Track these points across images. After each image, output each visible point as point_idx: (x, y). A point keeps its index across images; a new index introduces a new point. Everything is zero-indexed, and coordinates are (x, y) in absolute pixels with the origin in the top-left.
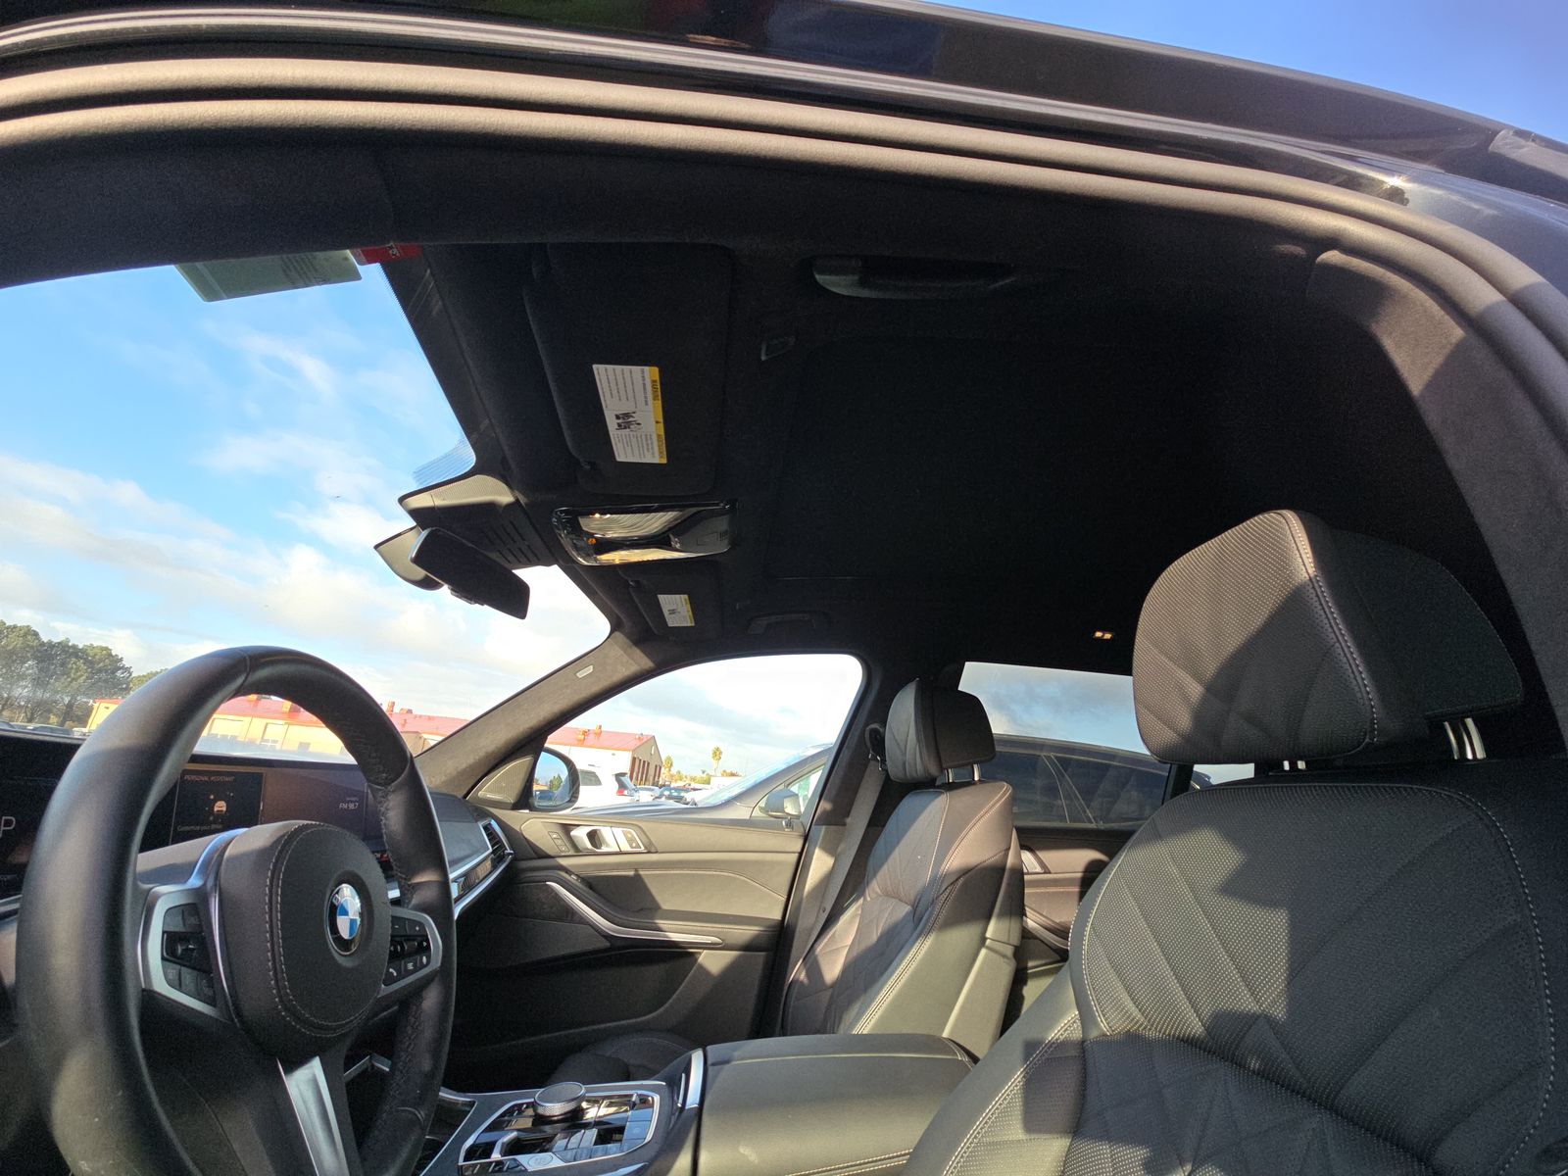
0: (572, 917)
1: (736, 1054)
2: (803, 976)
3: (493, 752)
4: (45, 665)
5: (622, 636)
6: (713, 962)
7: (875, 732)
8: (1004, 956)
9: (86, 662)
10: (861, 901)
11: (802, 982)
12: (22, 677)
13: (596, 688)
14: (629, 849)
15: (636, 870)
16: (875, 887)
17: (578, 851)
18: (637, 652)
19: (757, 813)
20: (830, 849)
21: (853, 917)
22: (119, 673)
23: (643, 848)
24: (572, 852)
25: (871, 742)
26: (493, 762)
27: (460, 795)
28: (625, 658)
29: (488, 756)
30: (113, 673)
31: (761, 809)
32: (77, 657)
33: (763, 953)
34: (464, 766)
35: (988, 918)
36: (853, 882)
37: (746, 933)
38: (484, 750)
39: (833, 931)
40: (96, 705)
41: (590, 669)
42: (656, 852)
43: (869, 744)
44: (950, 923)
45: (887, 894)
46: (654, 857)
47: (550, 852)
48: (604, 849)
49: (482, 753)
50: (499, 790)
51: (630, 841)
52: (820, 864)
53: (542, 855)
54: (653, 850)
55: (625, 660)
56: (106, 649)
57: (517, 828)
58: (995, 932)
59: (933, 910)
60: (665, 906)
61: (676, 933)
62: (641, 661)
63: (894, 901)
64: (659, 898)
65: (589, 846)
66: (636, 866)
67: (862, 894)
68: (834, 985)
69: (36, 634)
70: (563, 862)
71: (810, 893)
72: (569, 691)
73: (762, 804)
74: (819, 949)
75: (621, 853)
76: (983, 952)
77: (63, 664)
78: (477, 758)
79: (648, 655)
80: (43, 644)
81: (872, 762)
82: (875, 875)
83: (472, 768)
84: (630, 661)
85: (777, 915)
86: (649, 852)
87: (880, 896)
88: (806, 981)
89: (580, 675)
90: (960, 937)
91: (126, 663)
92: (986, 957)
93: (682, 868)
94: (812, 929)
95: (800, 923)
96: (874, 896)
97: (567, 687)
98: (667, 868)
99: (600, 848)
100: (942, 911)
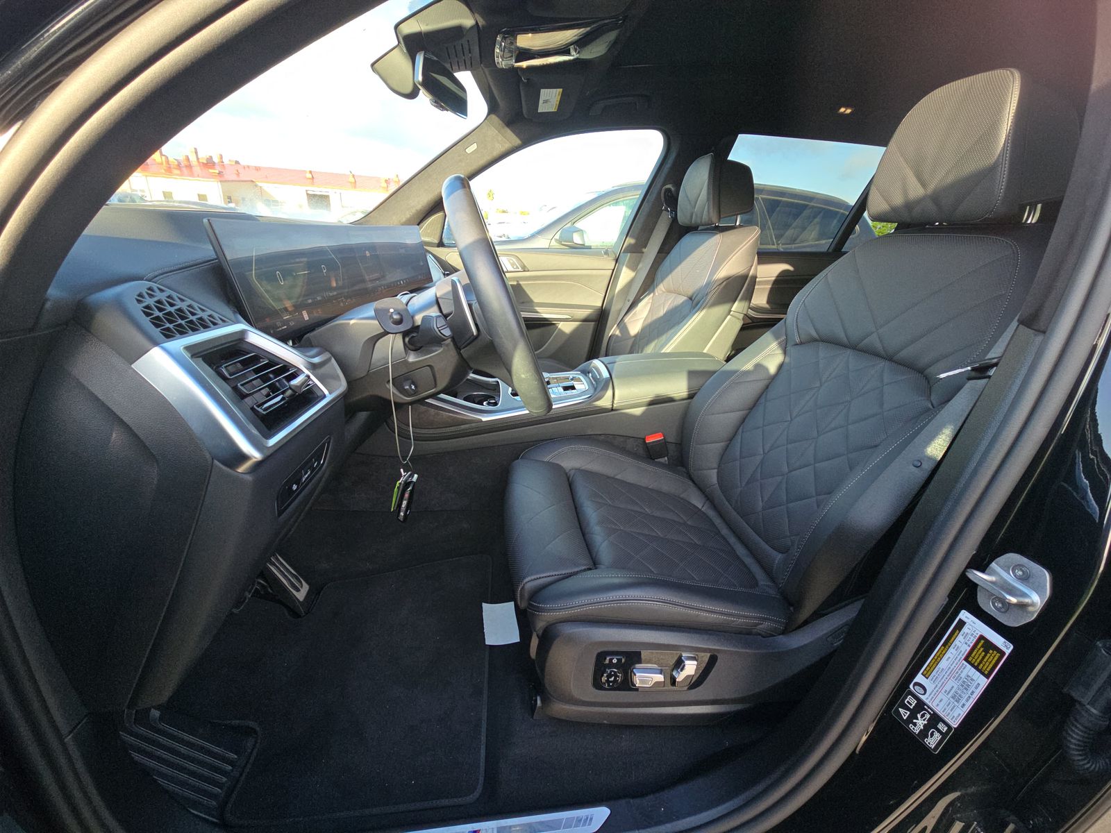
1: (617, 360)
2: (618, 333)
5: (497, 118)
6: (567, 328)
7: (668, 190)
8: (739, 319)
10: (652, 295)
11: (617, 336)
13: (482, 162)
14: (513, 270)
15: (518, 281)
16: (661, 288)
18: (509, 132)
19: (554, 243)
20: (633, 267)
21: (647, 303)
23: (520, 269)
25: (665, 197)
26: (422, 217)
28: (500, 138)
31: (556, 240)
33: (593, 323)
35: (735, 302)
36: (648, 285)
37: (584, 313)
39: (635, 311)
41: (474, 147)
42: (528, 271)
43: (663, 199)
44: (715, 304)
45: (669, 291)
46: (527, 274)
50: (428, 235)
51: (513, 265)
52: (626, 275)
54: (526, 270)
55: (500, 139)
57: (444, 259)
58: (737, 307)
59: (706, 299)
60: (536, 300)
61: (545, 313)
62: (513, 139)
63: (674, 295)
64: (532, 296)
66: (517, 279)
67: (653, 291)
68: (636, 336)
71: (619, 292)
72: (463, 164)
73: (557, 237)
74: (626, 320)
76: (729, 317)
79: (518, 135)
81: (664, 212)
82: (662, 281)
84: (504, 139)
85: (599, 304)
86: (524, 271)
87: (664, 292)
88: (619, 335)
89: (469, 150)
90: (720, 310)
92: (730, 319)
93: (545, 280)
94: (620, 310)
95: (613, 307)
96: (661, 292)
97: (461, 161)
98: (536, 280)
100: (711, 298)
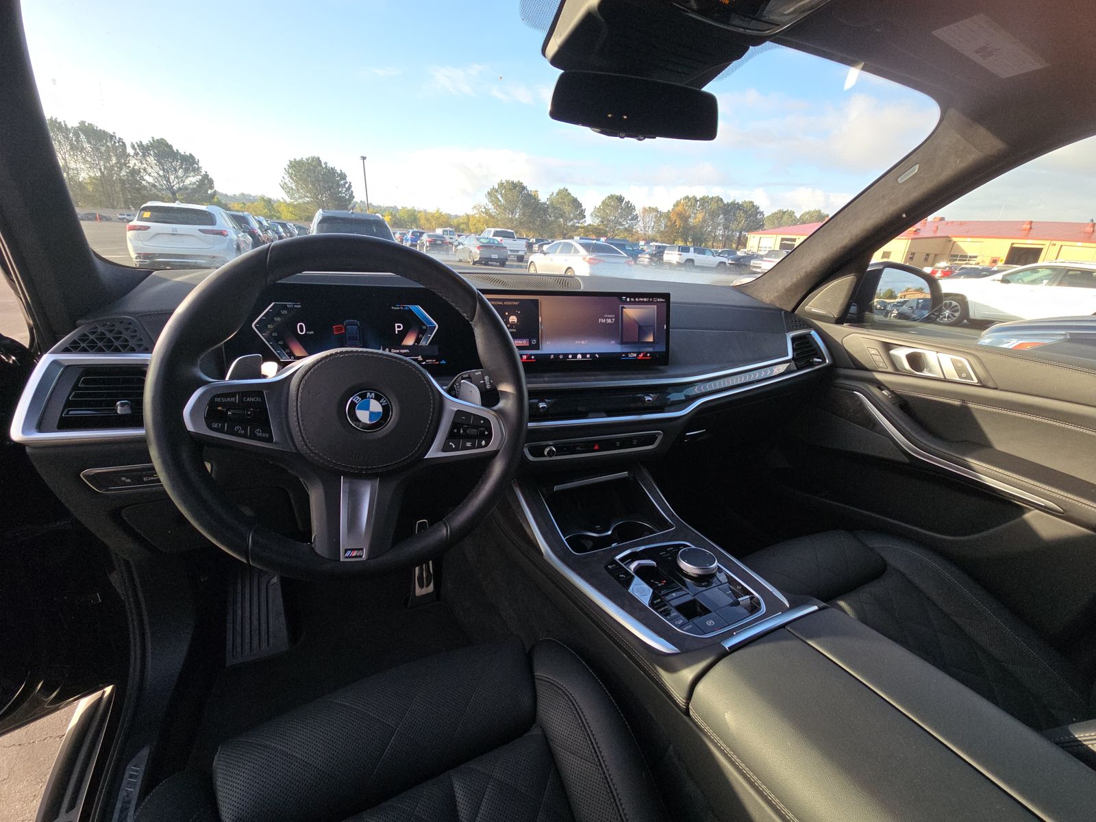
0: (873, 427)
3: (811, 272)
4: (727, 216)
9: (745, 212)
12: (719, 225)
14: (957, 378)
15: (963, 401)
17: (897, 370)
22: (758, 216)
23: (976, 381)
24: (890, 369)
27: (789, 308)
29: (808, 275)
30: (756, 216)
32: (740, 210)
34: (790, 284)
38: (804, 270)
40: (749, 236)
41: (914, 170)
42: (996, 389)
46: (990, 393)
47: (868, 366)
48: (926, 373)
49: (802, 273)
50: (823, 306)
51: (960, 370)
53: (859, 366)
54: (990, 384)
56: (752, 202)
57: (839, 340)
65: (907, 366)
66: (965, 397)
69: (722, 200)
70: (879, 377)
72: (885, 202)
75: (945, 380)
77: (734, 215)
78: (799, 277)
80: (725, 205)
83: (796, 286)
86: (984, 386)
89: (904, 178)
91: (761, 209)
93: (1034, 414)
98: (1010, 409)
99: (921, 371)
